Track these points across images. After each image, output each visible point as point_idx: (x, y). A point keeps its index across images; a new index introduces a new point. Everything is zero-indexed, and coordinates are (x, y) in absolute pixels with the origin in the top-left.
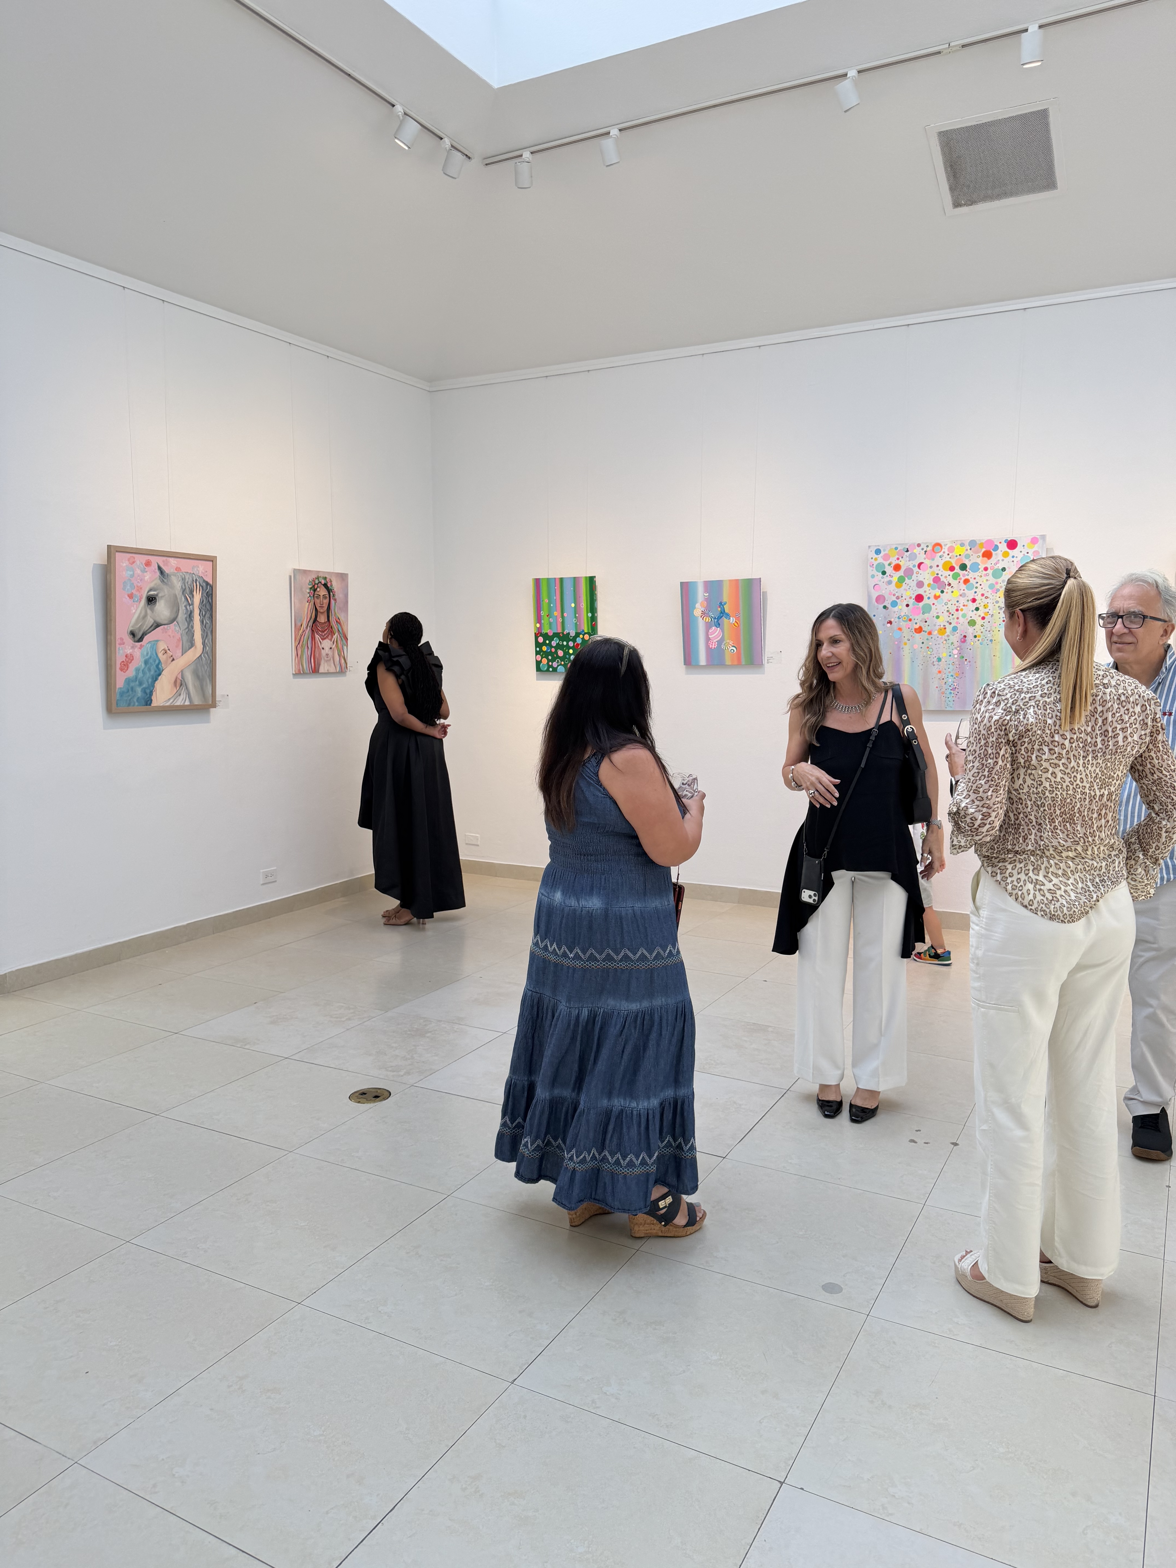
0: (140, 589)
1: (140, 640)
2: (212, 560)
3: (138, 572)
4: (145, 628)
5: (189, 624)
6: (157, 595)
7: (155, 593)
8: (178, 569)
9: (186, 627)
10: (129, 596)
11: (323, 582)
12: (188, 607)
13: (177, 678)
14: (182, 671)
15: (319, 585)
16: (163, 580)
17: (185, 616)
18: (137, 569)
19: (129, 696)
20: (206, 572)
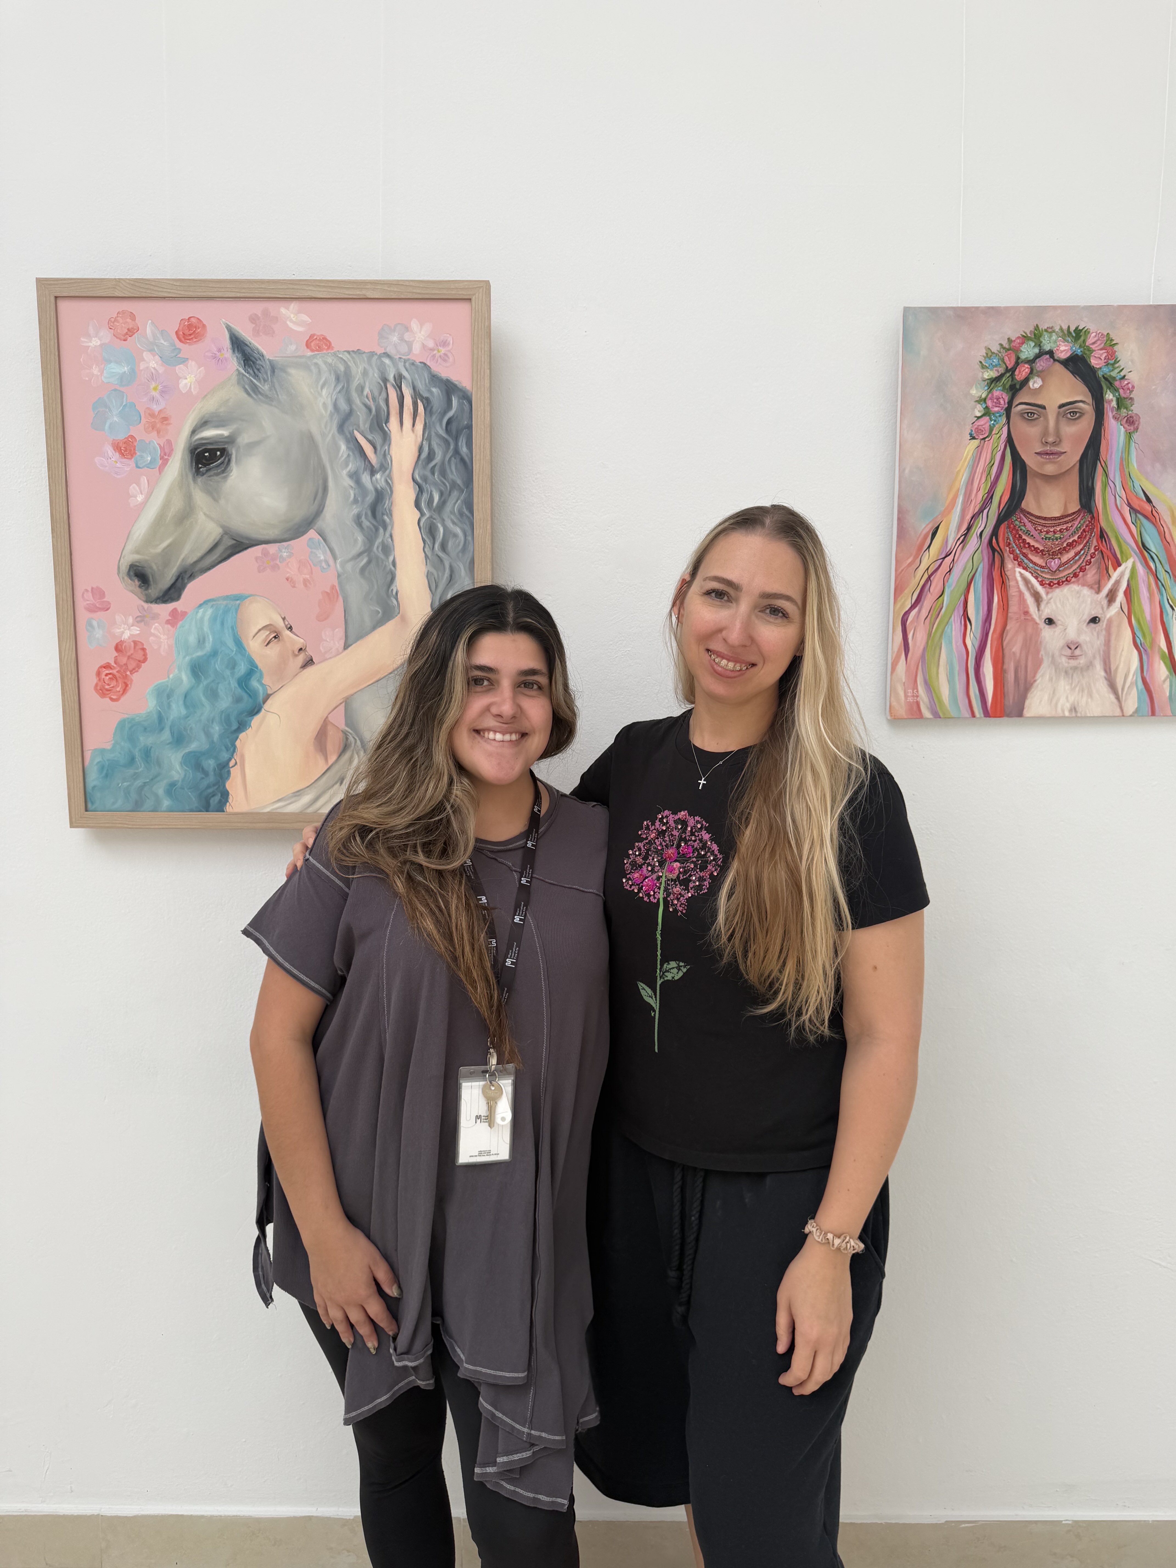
0: (158, 421)
1: (172, 593)
2: (468, 297)
3: (152, 362)
4: (190, 552)
5: (370, 540)
6: (231, 440)
7: (224, 432)
8: (319, 342)
9: (359, 546)
10: (117, 447)
11: (1064, 350)
12: (366, 478)
13: (325, 724)
14: (347, 702)
15: (1042, 362)
16: (255, 389)
17: (355, 510)
18: (146, 355)
19: (136, 776)
20: (445, 344)
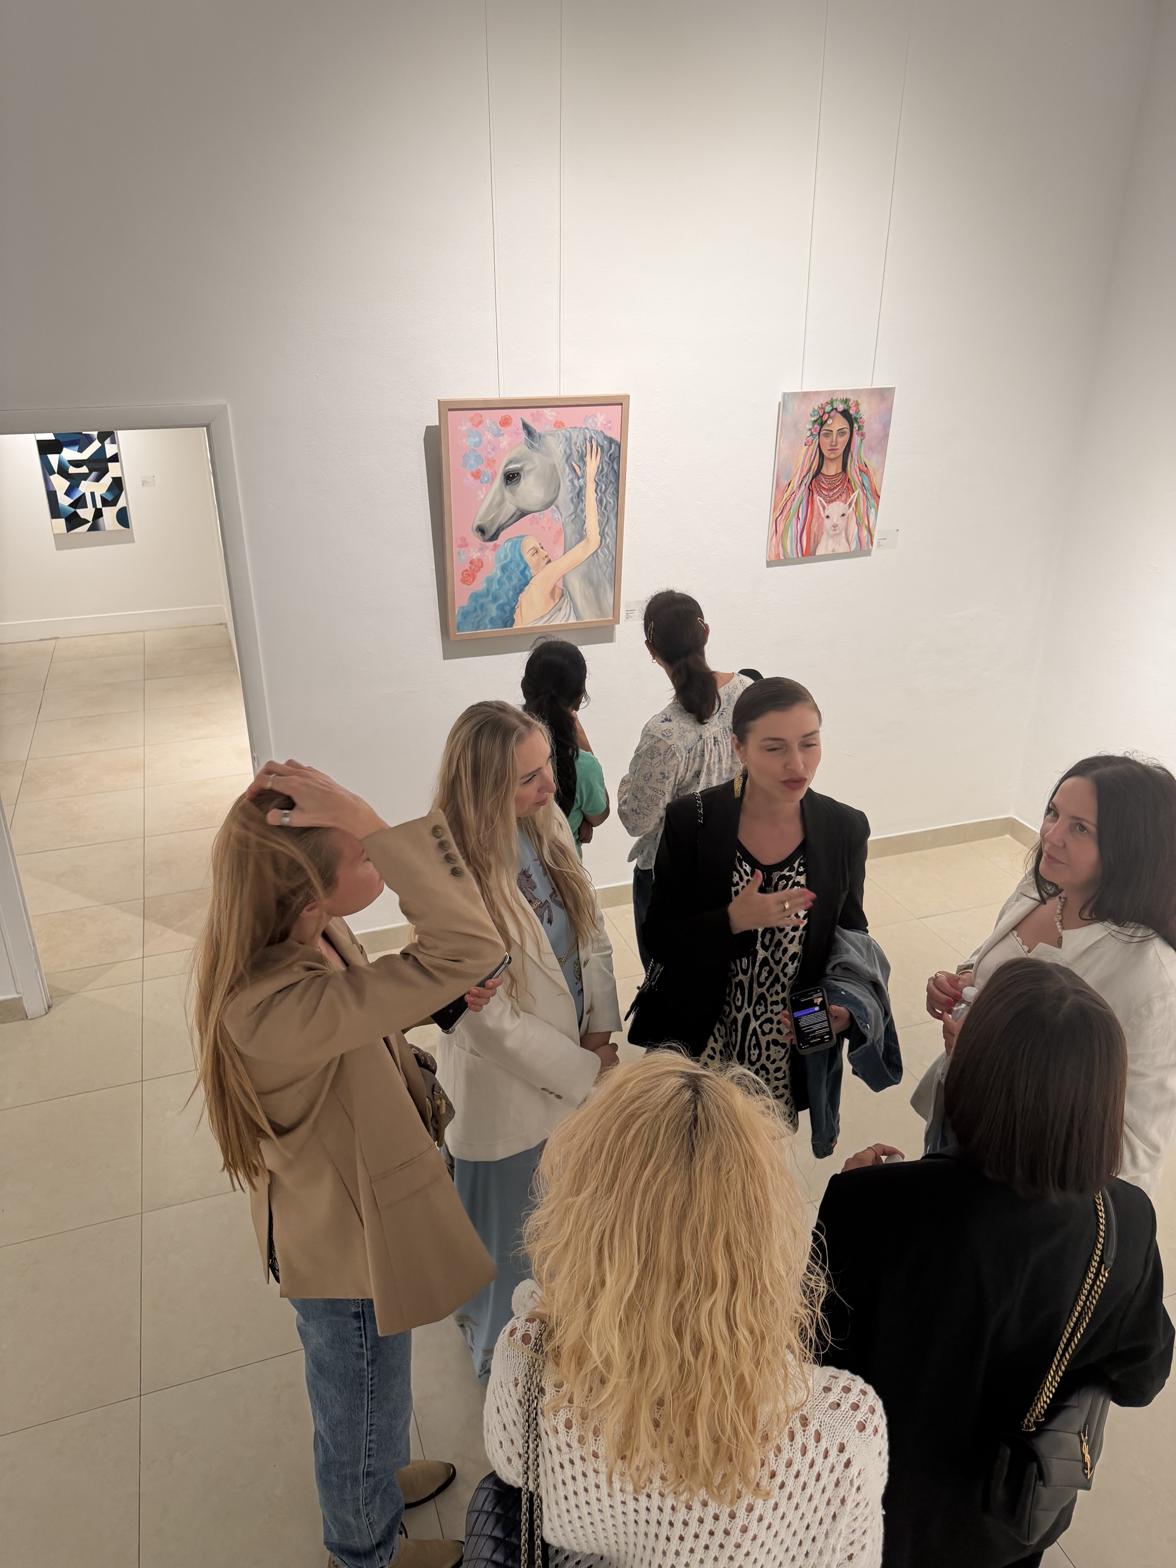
0: (491, 462)
1: (495, 537)
2: (620, 402)
3: (489, 436)
4: (502, 519)
5: (576, 508)
6: (521, 469)
7: (519, 466)
8: (559, 424)
9: (572, 510)
10: (473, 475)
11: (841, 407)
12: (576, 482)
13: (555, 586)
14: (564, 577)
15: (832, 414)
16: (532, 445)
17: (571, 496)
18: (487, 433)
19: (477, 616)
20: (610, 422)
